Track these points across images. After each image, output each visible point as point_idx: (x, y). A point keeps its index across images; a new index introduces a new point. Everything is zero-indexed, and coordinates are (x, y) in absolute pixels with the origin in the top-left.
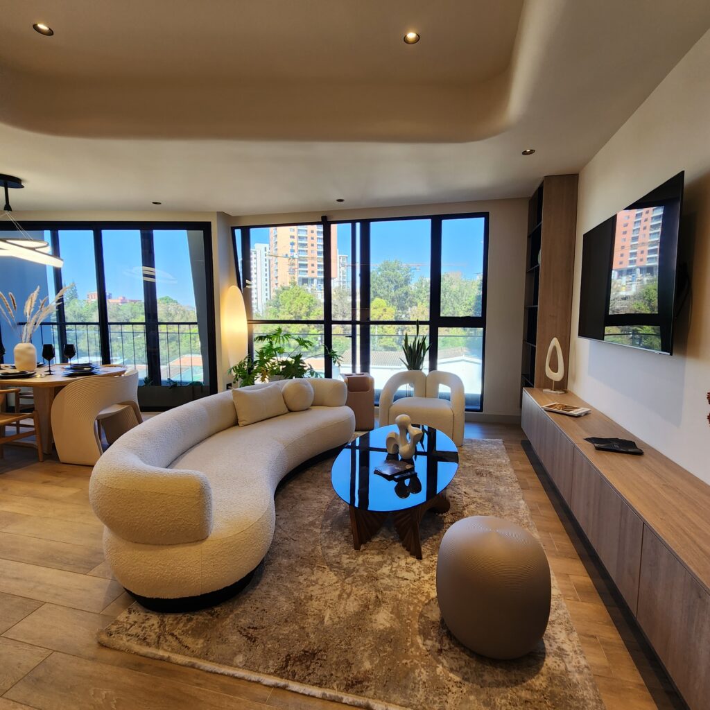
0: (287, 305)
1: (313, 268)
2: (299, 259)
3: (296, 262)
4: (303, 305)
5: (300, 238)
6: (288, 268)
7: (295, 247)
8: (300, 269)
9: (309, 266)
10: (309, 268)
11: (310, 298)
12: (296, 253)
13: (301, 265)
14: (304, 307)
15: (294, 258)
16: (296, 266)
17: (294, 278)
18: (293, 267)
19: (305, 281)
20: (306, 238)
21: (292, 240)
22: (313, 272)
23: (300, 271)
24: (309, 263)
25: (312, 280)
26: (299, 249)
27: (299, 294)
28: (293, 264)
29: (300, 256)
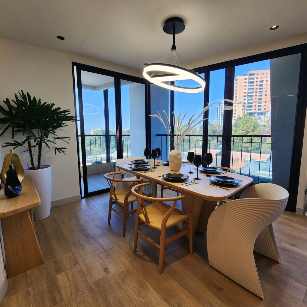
0: (242, 127)
1: (255, 107)
2: (248, 103)
3: (246, 105)
4: (251, 126)
5: (249, 93)
6: (242, 108)
7: (246, 98)
8: (248, 108)
9: (254, 106)
10: (253, 108)
11: (255, 123)
12: (246, 100)
13: (248, 107)
14: (251, 127)
15: (245, 103)
16: (246, 107)
17: (244, 113)
18: (245, 108)
19: (251, 114)
20: (253, 92)
21: (245, 94)
22: (255, 109)
23: (248, 109)
24: (253, 105)
25: (255, 113)
26: (248, 98)
27: (249, 121)
28: (245, 106)
29: (248, 102)
